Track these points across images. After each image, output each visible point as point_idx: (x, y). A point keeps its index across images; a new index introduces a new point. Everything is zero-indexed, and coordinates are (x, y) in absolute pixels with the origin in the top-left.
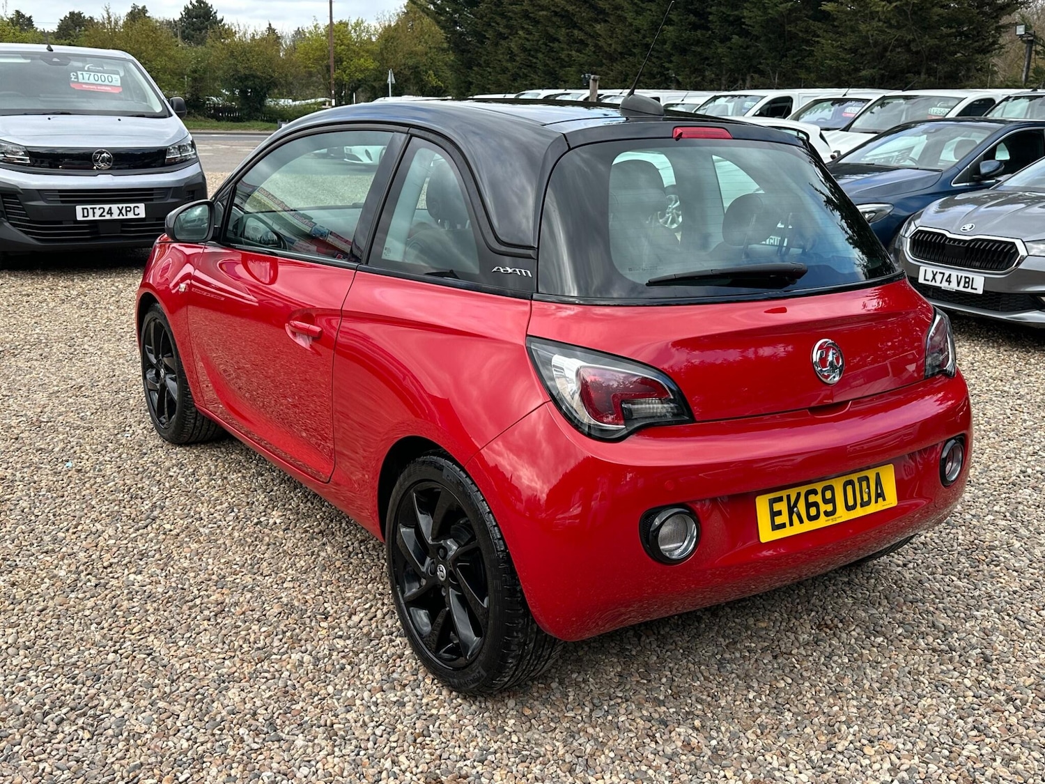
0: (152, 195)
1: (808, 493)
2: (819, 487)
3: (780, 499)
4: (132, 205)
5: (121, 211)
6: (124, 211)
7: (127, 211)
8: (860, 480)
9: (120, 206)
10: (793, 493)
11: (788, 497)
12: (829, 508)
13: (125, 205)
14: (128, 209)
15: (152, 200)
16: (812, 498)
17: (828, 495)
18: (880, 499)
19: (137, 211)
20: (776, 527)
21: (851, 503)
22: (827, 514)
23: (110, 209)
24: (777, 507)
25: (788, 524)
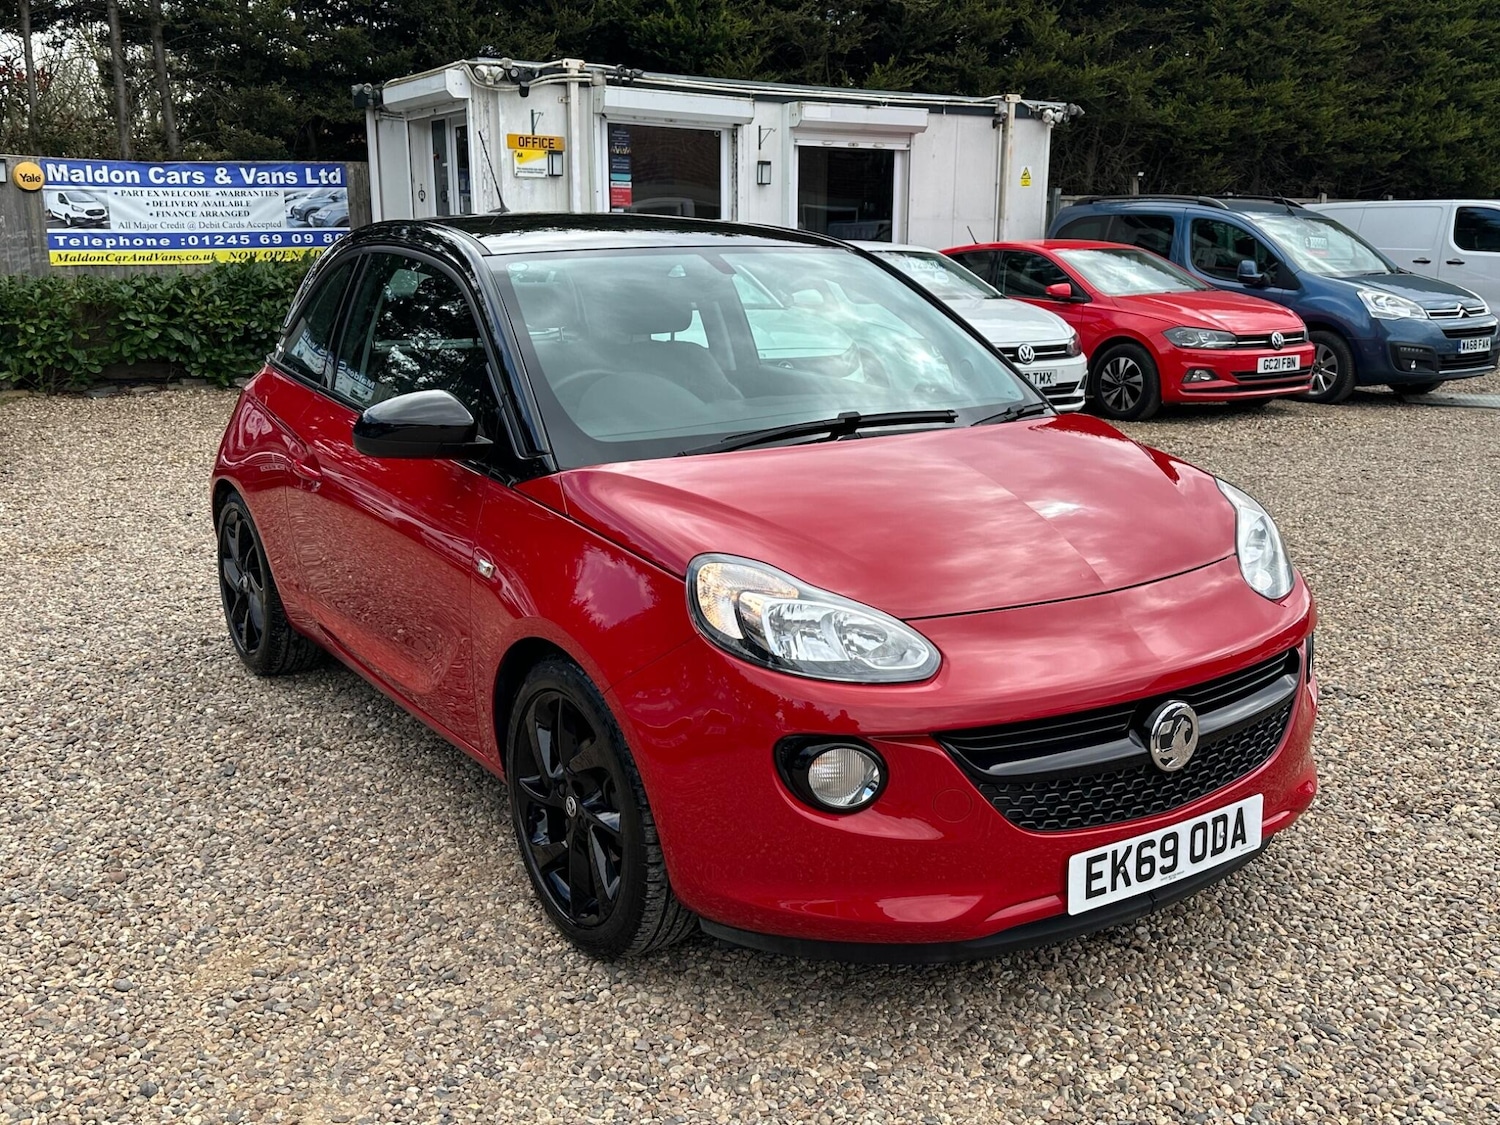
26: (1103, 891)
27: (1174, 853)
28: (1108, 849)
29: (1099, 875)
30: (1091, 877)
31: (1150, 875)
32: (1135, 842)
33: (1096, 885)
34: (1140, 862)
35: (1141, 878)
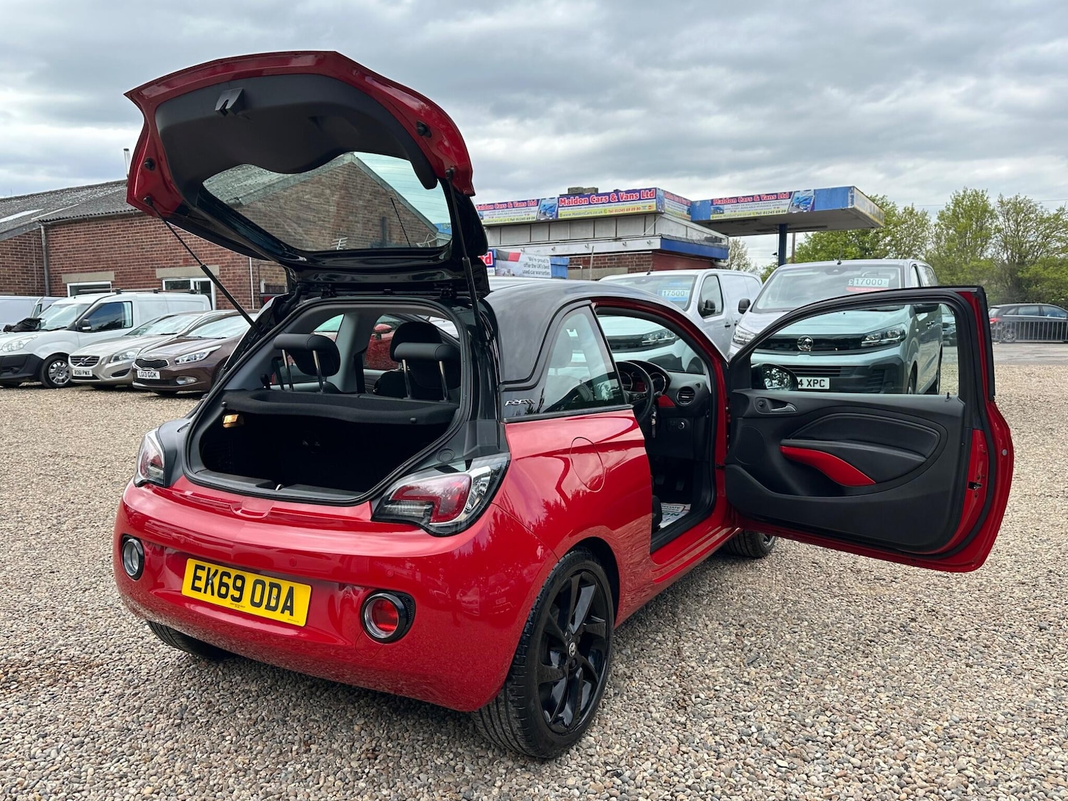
0: (839, 371)
1: (224, 574)
2: (234, 573)
3: (203, 568)
4: (819, 379)
5: (809, 383)
6: (812, 383)
7: (814, 383)
8: (272, 585)
9: (809, 379)
10: (214, 568)
11: (209, 569)
12: (237, 594)
13: (813, 379)
14: (816, 382)
15: (838, 375)
16: (225, 579)
17: (239, 583)
18: (287, 612)
19: (823, 383)
20: (194, 588)
21: (257, 600)
22: (233, 598)
23: (801, 381)
24: (200, 573)
25: (203, 590)
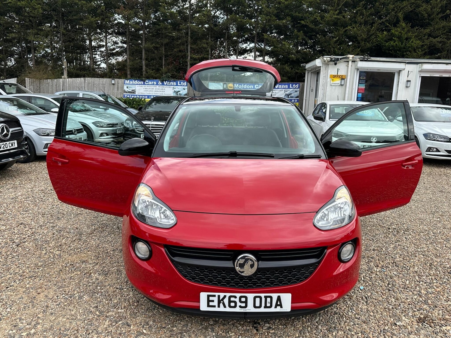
26: (214, 306)
27: (246, 302)
28: (217, 294)
29: (213, 301)
30: (209, 301)
31: (235, 307)
32: (228, 295)
33: (211, 304)
34: (230, 302)
35: (230, 306)
